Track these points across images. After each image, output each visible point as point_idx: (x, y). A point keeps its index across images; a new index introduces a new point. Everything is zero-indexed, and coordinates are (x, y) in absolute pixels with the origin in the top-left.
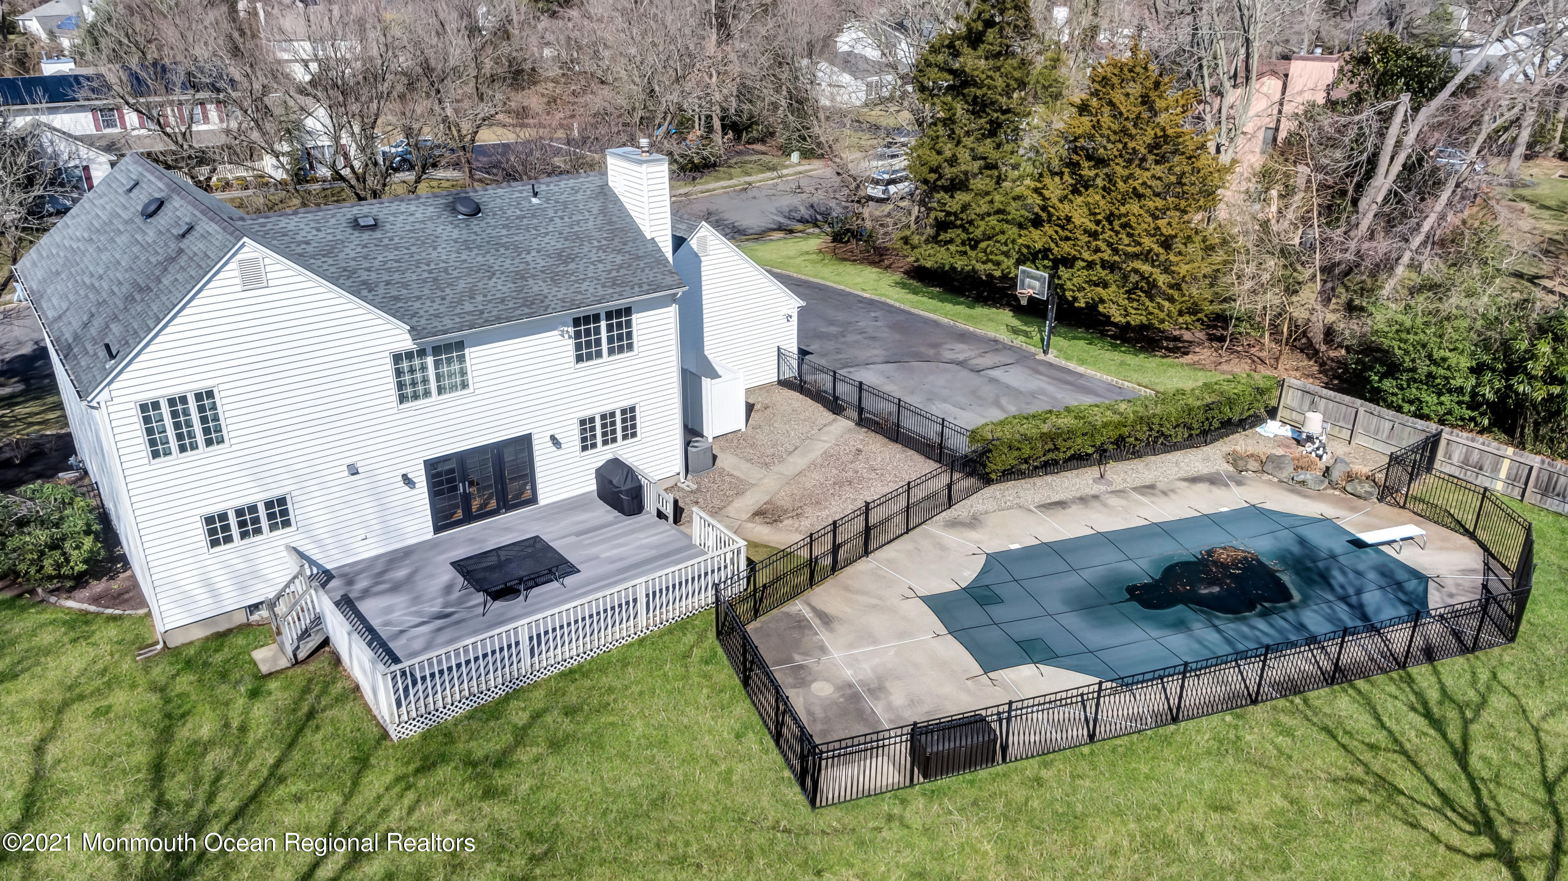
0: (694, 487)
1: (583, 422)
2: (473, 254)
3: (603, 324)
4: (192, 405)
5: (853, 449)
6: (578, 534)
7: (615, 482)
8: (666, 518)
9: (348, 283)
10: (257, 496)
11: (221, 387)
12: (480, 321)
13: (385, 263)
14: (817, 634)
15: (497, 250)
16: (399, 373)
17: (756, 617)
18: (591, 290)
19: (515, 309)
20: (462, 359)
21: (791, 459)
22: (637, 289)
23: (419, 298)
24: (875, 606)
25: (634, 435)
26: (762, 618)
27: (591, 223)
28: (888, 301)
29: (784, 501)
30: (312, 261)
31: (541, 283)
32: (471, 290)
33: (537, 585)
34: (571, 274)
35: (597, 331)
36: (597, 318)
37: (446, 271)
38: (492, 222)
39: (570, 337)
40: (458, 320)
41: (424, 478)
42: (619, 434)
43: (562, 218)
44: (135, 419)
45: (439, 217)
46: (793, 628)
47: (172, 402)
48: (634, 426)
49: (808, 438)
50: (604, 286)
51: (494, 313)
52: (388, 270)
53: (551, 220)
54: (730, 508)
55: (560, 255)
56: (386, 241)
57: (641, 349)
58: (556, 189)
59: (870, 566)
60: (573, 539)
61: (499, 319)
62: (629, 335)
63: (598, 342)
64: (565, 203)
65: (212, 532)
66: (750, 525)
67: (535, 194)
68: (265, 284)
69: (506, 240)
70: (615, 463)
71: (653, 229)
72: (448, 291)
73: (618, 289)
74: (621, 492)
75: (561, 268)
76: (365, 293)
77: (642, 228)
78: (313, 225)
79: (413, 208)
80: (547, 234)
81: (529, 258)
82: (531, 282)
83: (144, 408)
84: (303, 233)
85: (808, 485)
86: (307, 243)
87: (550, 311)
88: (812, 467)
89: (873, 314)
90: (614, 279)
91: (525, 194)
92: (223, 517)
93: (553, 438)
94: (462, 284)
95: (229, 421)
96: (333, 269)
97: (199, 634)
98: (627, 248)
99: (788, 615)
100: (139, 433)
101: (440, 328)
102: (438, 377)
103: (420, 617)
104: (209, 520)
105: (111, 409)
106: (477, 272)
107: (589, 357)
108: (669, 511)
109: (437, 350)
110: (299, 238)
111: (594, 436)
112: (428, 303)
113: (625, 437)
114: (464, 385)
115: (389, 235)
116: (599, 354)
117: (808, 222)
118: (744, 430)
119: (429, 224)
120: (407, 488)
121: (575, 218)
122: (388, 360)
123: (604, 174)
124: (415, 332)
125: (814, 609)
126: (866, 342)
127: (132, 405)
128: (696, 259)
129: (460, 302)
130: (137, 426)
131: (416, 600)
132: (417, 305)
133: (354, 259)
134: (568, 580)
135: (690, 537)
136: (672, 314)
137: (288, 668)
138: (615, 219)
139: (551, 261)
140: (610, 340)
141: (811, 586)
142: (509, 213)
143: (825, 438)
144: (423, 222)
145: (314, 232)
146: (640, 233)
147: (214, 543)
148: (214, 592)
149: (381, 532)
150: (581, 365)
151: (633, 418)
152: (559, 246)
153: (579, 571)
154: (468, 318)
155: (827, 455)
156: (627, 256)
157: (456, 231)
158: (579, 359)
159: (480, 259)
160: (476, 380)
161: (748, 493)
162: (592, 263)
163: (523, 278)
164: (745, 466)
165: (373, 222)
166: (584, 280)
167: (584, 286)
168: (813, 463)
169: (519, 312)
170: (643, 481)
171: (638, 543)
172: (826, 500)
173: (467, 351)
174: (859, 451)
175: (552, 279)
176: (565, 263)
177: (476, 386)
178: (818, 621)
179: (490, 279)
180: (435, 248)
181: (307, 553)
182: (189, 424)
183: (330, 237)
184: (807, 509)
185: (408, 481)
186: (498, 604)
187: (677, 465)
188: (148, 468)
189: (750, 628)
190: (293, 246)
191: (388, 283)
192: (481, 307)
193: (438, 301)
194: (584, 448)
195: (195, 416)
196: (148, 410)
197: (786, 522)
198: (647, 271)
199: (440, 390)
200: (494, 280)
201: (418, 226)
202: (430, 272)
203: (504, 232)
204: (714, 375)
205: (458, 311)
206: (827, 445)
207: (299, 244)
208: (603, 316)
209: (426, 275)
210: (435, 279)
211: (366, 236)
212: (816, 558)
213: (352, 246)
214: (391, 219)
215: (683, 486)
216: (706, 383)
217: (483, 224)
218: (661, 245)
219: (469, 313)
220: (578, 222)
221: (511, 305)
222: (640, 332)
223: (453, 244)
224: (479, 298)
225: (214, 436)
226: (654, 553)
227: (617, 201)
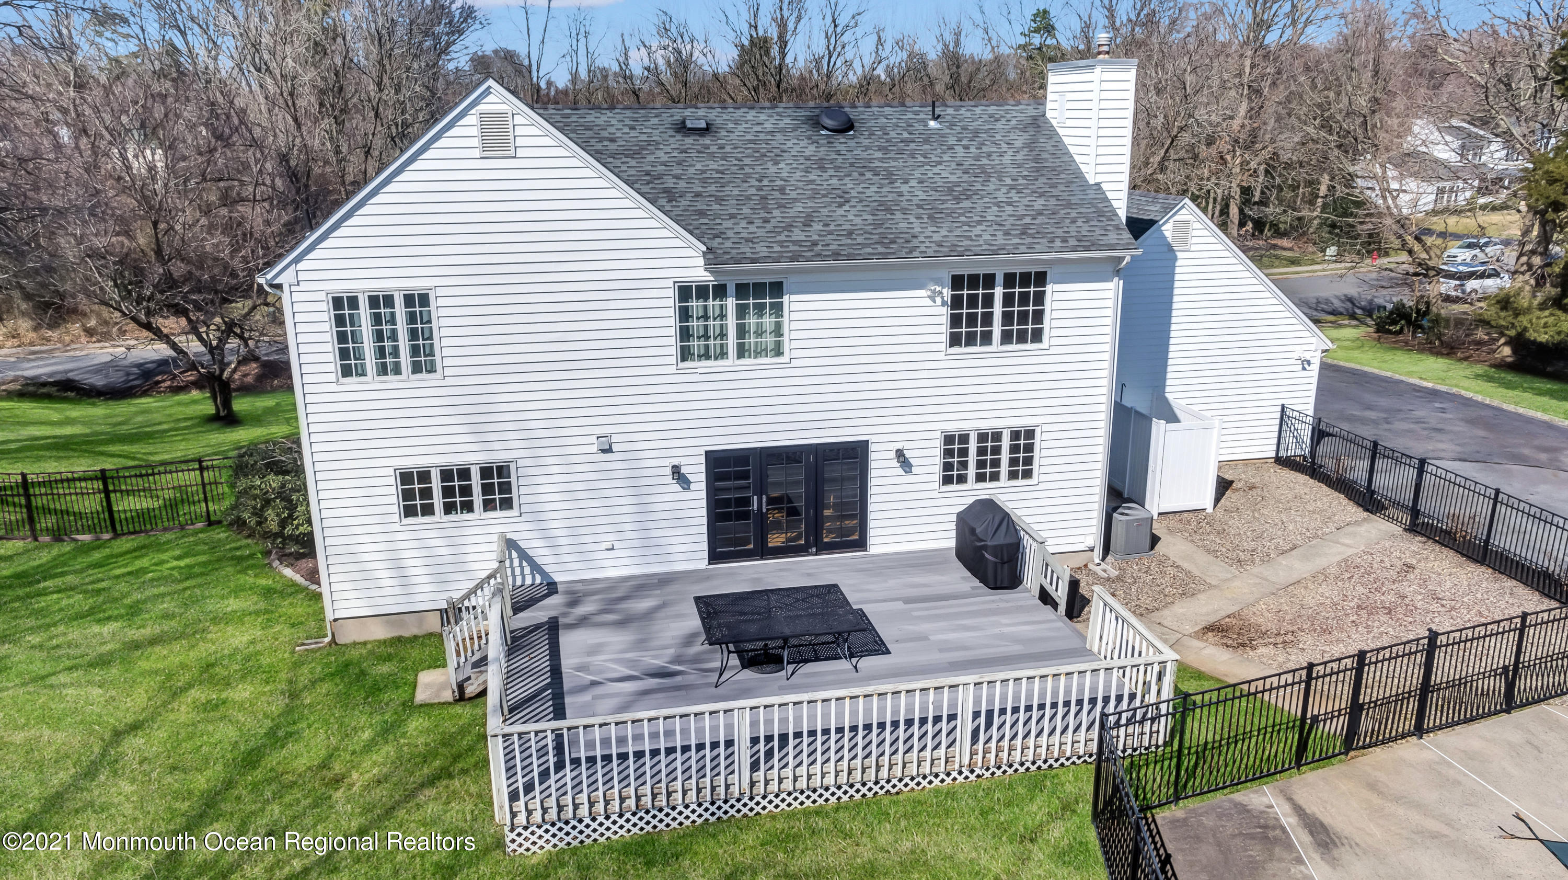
0: (1114, 573)
1: (949, 439)
2: (826, 176)
3: (999, 292)
4: (400, 311)
5: (1399, 564)
6: (908, 601)
7: (978, 531)
8: (1055, 605)
9: (645, 189)
10: (472, 457)
11: (440, 292)
12: (810, 254)
13: (704, 172)
14: (1300, 861)
15: (862, 174)
16: (685, 314)
17: (1177, 799)
18: (987, 236)
19: (864, 246)
20: (778, 309)
21: (1283, 561)
22: (1058, 243)
23: (732, 216)
24: (1435, 836)
25: (1028, 474)
26: (1191, 803)
27: (1007, 159)
28: (1463, 392)
29: (1263, 616)
30: (611, 160)
31: (912, 219)
32: (809, 216)
33: (817, 659)
34: (961, 215)
35: (989, 301)
36: (989, 281)
37: (782, 190)
38: (866, 142)
39: (944, 303)
40: (777, 249)
41: (703, 477)
42: (1004, 469)
43: (966, 147)
44: (325, 316)
45: (794, 130)
46: (1252, 837)
47: (374, 300)
48: (1029, 461)
49: (1316, 536)
50: (1006, 233)
51: (831, 247)
52: (704, 181)
53: (951, 148)
54: (1166, 612)
55: (951, 190)
56: (714, 149)
57: (1054, 341)
58: (968, 114)
59: (1426, 755)
60: (900, 605)
61: (836, 255)
62: (1039, 316)
63: (988, 319)
64: (976, 133)
65: (407, 495)
66: (1196, 643)
67: (936, 118)
68: (512, 153)
69: (877, 164)
70: (988, 506)
71: (1100, 169)
72: (776, 213)
73: (1028, 240)
74: (985, 548)
75: (948, 205)
76: (662, 202)
77: (1083, 168)
78: (627, 122)
79: (763, 117)
80: (939, 163)
81: (904, 188)
82: (899, 215)
83: (337, 302)
84: (612, 130)
85: (1309, 601)
86: (612, 140)
87: (916, 254)
88: (1321, 576)
89: (1437, 405)
90: (1026, 227)
91: (922, 116)
92: (424, 476)
93: (900, 454)
94: (799, 208)
95: (445, 342)
96: (632, 172)
97: (379, 632)
98: (1055, 192)
99: (1243, 809)
100: (328, 337)
101: (749, 255)
102: (742, 331)
103: (630, 668)
104: (405, 477)
105: (296, 297)
106: (824, 196)
107: (971, 340)
108: (1061, 594)
109: (742, 290)
110: (605, 134)
111: (964, 465)
112: (744, 224)
113: (1013, 475)
114: (778, 352)
115: (719, 142)
116: (987, 338)
117: (1341, 314)
118: (1210, 510)
119: (779, 137)
120: (677, 488)
121: (985, 149)
122: (670, 293)
123: (1040, 101)
124: (712, 257)
125: (1299, 810)
126: (1425, 433)
127: (322, 296)
128: (1169, 254)
129: (789, 228)
130: (326, 327)
131: (641, 644)
132: (728, 224)
133: (664, 164)
134: (868, 663)
135: (1084, 638)
136: (1110, 294)
137: (450, 703)
138: (1044, 155)
139: (936, 195)
140: (1007, 318)
141: (1299, 765)
142: (893, 134)
143: (1347, 541)
144: (771, 133)
145: (626, 130)
146: (1080, 175)
147: (409, 512)
148: (403, 579)
149: (635, 543)
150: (956, 350)
151: (1029, 448)
152: (954, 178)
153: (888, 652)
154: (792, 248)
155: (1347, 565)
156: (1053, 201)
157: (812, 148)
158: (955, 340)
159: (834, 181)
160: (794, 344)
161: (1201, 596)
162: (998, 205)
163: (889, 210)
164: (1202, 558)
165: (704, 125)
166: (979, 223)
167: (977, 230)
168: (1323, 572)
169: (869, 250)
170: (1026, 541)
171: (997, 631)
172: (1342, 630)
173: (786, 299)
174: (1410, 567)
175: (931, 217)
176: (957, 200)
177: (795, 354)
178: (1306, 838)
179: (841, 205)
180: (776, 163)
181: (531, 553)
182: (394, 336)
183: (644, 137)
184: (1303, 637)
185: (677, 473)
186: (748, 674)
187: (1091, 536)
188: (333, 387)
189: (1163, 816)
190: (593, 141)
191: (698, 195)
192: (815, 238)
193: (758, 223)
194: (947, 480)
195: (402, 327)
196: (343, 306)
197: (1262, 650)
198: (1079, 223)
199: (742, 352)
200: (846, 208)
201: (762, 136)
202: (760, 189)
203: (878, 155)
204: (1172, 418)
205: (782, 238)
206: (1350, 552)
207: (601, 140)
208: (999, 279)
209: (753, 191)
210: (764, 198)
211: (689, 140)
212: (1315, 719)
213: (668, 149)
214: (731, 125)
215: (1098, 569)
216: (1159, 427)
217: (852, 143)
218: (1110, 195)
219: (795, 243)
220: (989, 155)
221: (860, 240)
222: (1055, 315)
223: (802, 160)
224: (817, 227)
225: (422, 359)
226: (1016, 649)
227: (1052, 134)
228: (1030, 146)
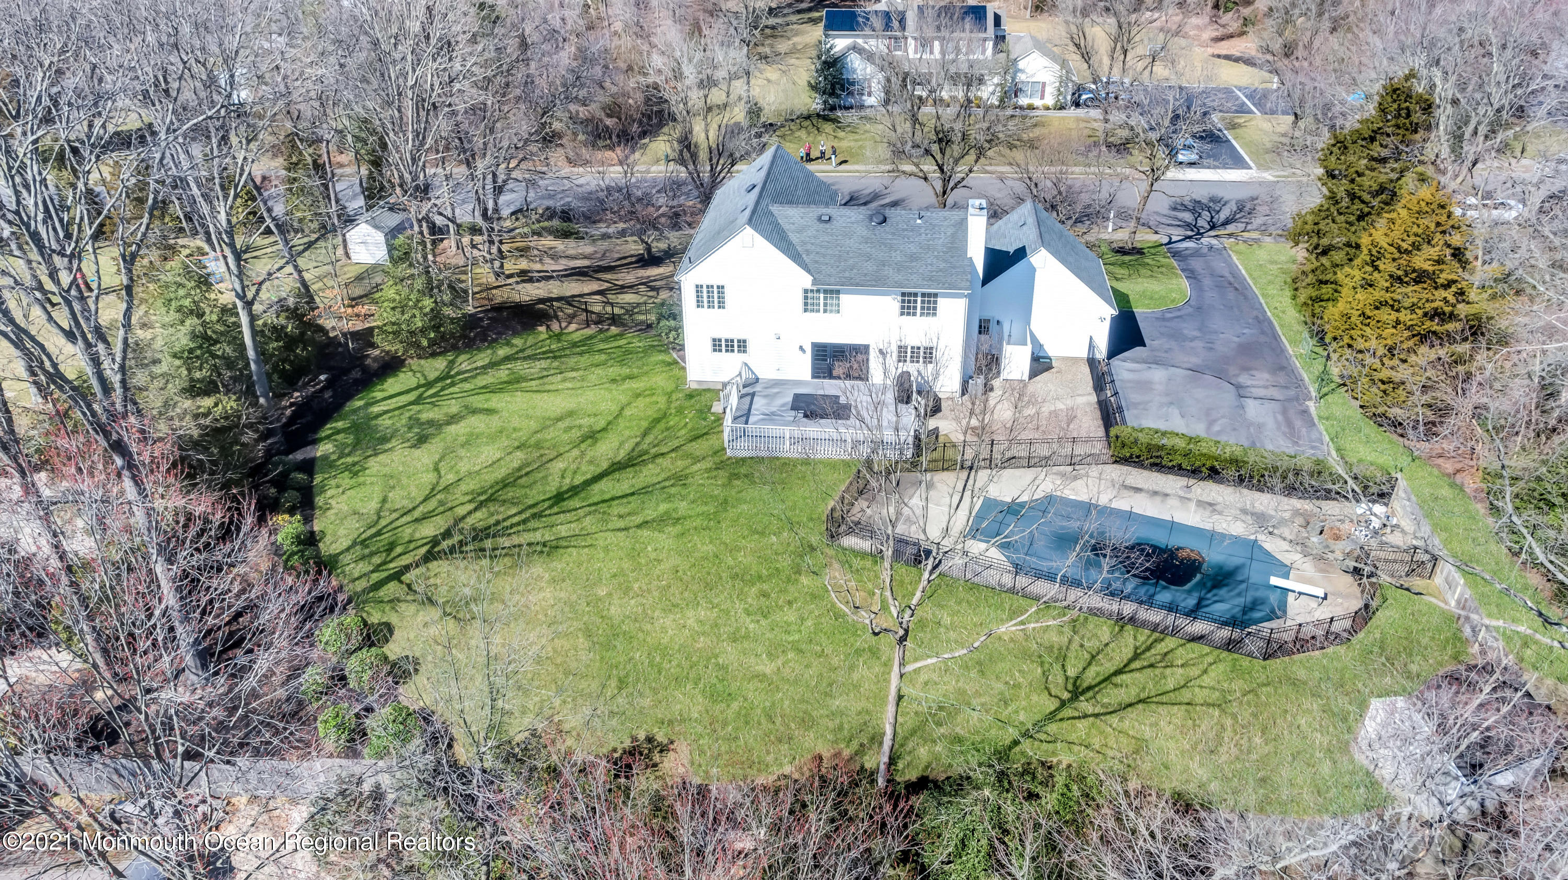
1: (900, 348)
2: (867, 246)
3: (919, 299)
4: (705, 290)
9: (800, 249)
10: (736, 335)
11: (727, 285)
12: (851, 283)
13: (824, 241)
15: (880, 247)
16: (806, 298)
18: (915, 280)
19: (869, 281)
20: (838, 299)
21: (1031, 407)
22: (941, 285)
23: (828, 264)
25: (931, 362)
26: (903, 473)
27: (941, 241)
28: (1275, 324)
30: (790, 234)
31: (891, 270)
32: (854, 265)
34: (912, 268)
35: (915, 302)
36: (916, 295)
37: (848, 252)
38: (888, 229)
39: (898, 302)
40: (838, 280)
41: (810, 351)
42: (921, 360)
43: (927, 235)
44: (693, 291)
45: (862, 222)
47: (708, 287)
48: (931, 358)
49: (1058, 399)
50: (922, 279)
51: (857, 281)
52: (821, 246)
53: (922, 234)
55: (912, 256)
56: (826, 231)
57: (941, 317)
58: (935, 216)
61: (858, 285)
62: (935, 308)
63: (915, 308)
64: (935, 227)
65: (714, 346)
67: (921, 218)
68: (753, 246)
69: (889, 241)
72: (843, 264)
73: (931, 283)
75: (907, 264)
77: (969, 250)
78: (801, 215)
79: (853, 215)
80: (913, 242)
81: (894, 255)
82: (886, 268)
83: (697, 286)
84: (794, 219)
86: (794, 224)
87: (893, 285)
90: (929, 277)
91: (915, 217)
92: (720, 340)
93: (881, 350)
94: (851, 262)
100: (693, 296)
101: (828, 282)
102: (825, 305)
103: (767, 411)
104: (714, 340)
105: (685, 285)
107: (909, 315)
109: (825, 292)
110: (792, 221)
111: (906, 357)
113: (925, 362)
114: (838, 313)
115: (832, 227)
116: (914, 314)
118: (1027, 381)
119: (855, 225)
120: (802, 353)
121: (935, 236)
122: (801, 291)
124: (816, 281)
125: (932, 480)
127: (693, 285)
130: (693, 294)
131: (769, 404)
132: (825, 268)
133: (809, 237)
136: (963, 303)
138: (957, 241)
139: (904, 259)
140: (923, 308)
142: (900, 226)
143: (1067, 403)
144: (853, 223)
145: (800, 219)
146: (966, 252)
147: (714, 352)
150: (903, 318)
151: (931, 353)
152: (915, 251)
154: (844, 280)
155: (1053, 412)
156: (948, 265)
157: (866, 231)
158: (902, 314)
159: (869, 249)
162: (926, 265)
163: (884, 265)
165: (827, 219)
166: (915, 273)
167: (913, 277)
168: (1039, 414)
169: (869, 283)
173: (841, 296)
175: (898, 269)
176: (912, 261)
177: (844, 314)
178: (926, 485)
179: (867, 262)
180: (850, 239)
181: (752, 368)
182: (713, 298)
183: (806, 222)
185: (802, 348)
187: (955, 387)
188: (694, 311)
190: (787, 224)
191: (817, 253)
192: (854, 277)
193: (834, 268)
194: (899, 361)
195: (716, 295)
196: (699, 288)
198: (954, 276)
199: (825, 312)
201: (849, 225)
202: (840, 251)
203: (890, 236)
205: (843, 276)
206: (1062, 407)
207: (790, 224)
208: (920, 295)
209: (837, 252)
210: (841, 256)
211: (822, 225)
213: (813, 229)
214: (837, 219)
215: (957, 400)
217: (882, 230)
219: (848, 278)
220: (934, 239)
221: (868, 278)
222: (942, 308)
223: (860, 238)
224: (855, 271)
225: (721, 305)
227: (964, 231)
228: (953, 235)
